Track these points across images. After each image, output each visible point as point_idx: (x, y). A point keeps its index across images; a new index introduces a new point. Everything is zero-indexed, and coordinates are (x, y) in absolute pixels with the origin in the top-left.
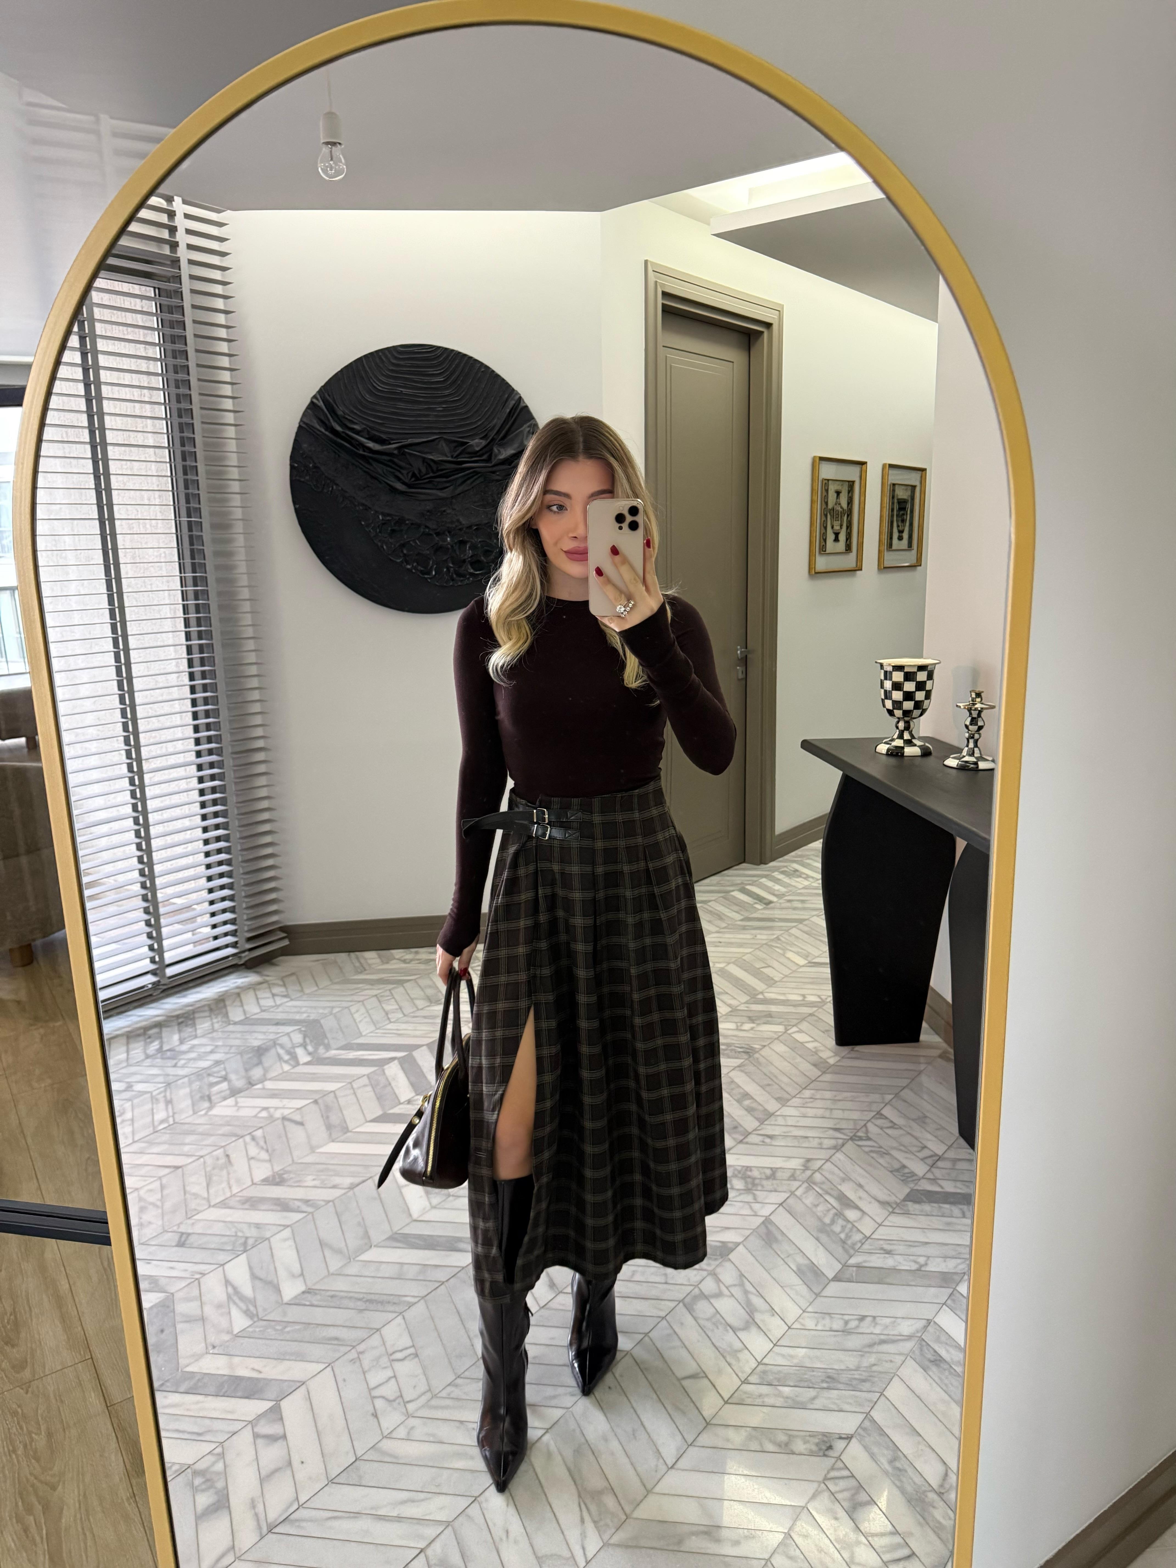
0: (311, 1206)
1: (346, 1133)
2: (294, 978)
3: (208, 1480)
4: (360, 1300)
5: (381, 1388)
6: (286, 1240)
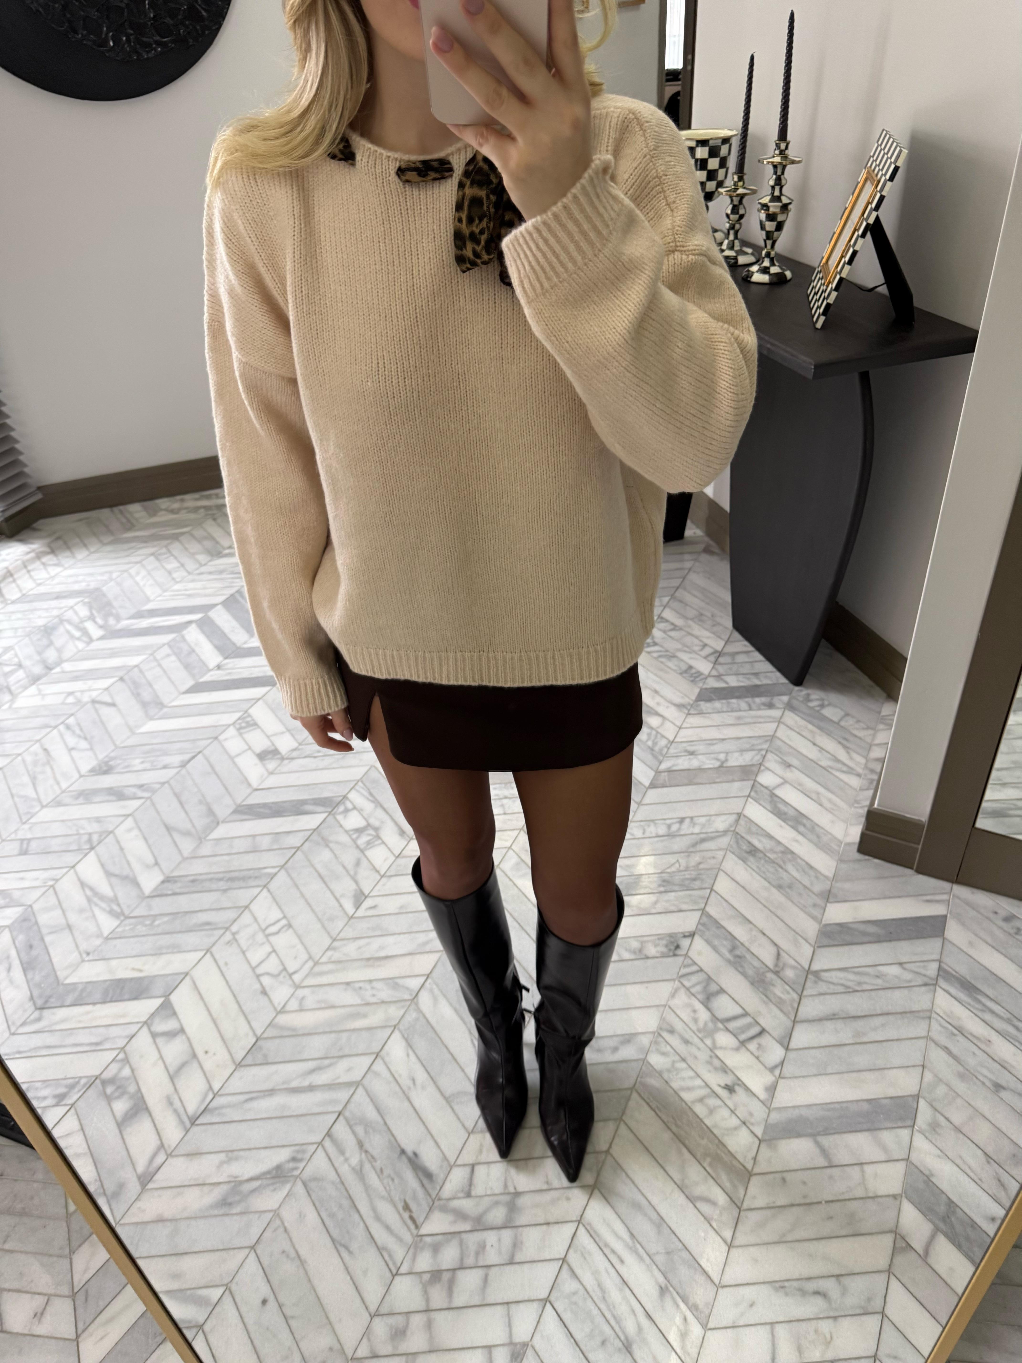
0: (146, 790)
1: (161, 709)
2: (60, 542)
3: (119, 1088)
4: (221, 880)
5: (264, 965)
6: (130, 830)
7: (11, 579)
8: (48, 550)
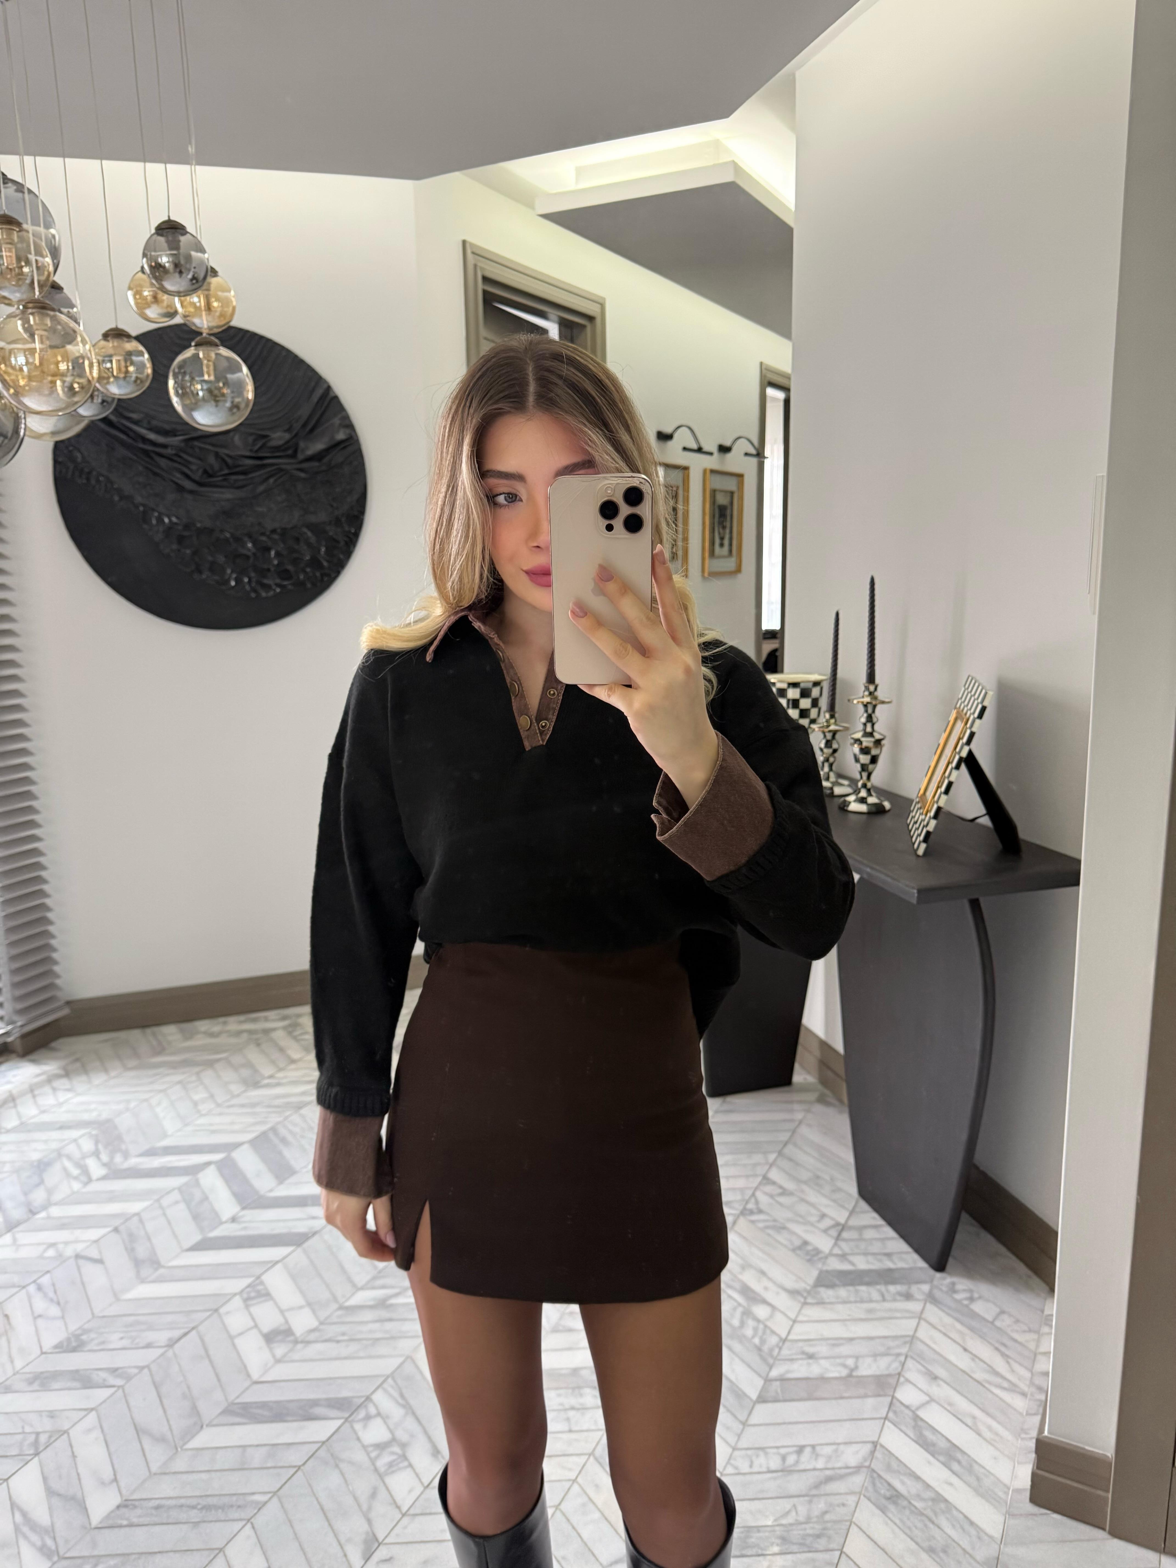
0: (120, 1376)
1: (156, 1269)
2: (78, 1065)
4: (193, 1507)
6: (89, 1430)
7: (11, 1104)
8: (61, 1072)
